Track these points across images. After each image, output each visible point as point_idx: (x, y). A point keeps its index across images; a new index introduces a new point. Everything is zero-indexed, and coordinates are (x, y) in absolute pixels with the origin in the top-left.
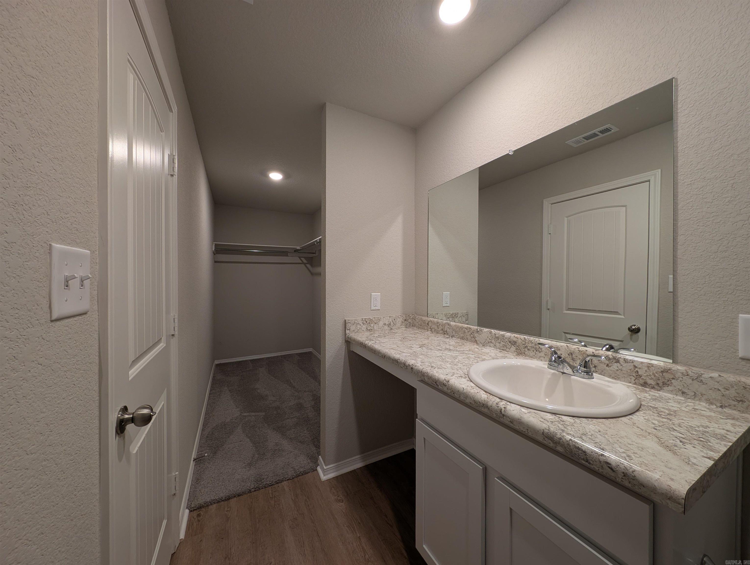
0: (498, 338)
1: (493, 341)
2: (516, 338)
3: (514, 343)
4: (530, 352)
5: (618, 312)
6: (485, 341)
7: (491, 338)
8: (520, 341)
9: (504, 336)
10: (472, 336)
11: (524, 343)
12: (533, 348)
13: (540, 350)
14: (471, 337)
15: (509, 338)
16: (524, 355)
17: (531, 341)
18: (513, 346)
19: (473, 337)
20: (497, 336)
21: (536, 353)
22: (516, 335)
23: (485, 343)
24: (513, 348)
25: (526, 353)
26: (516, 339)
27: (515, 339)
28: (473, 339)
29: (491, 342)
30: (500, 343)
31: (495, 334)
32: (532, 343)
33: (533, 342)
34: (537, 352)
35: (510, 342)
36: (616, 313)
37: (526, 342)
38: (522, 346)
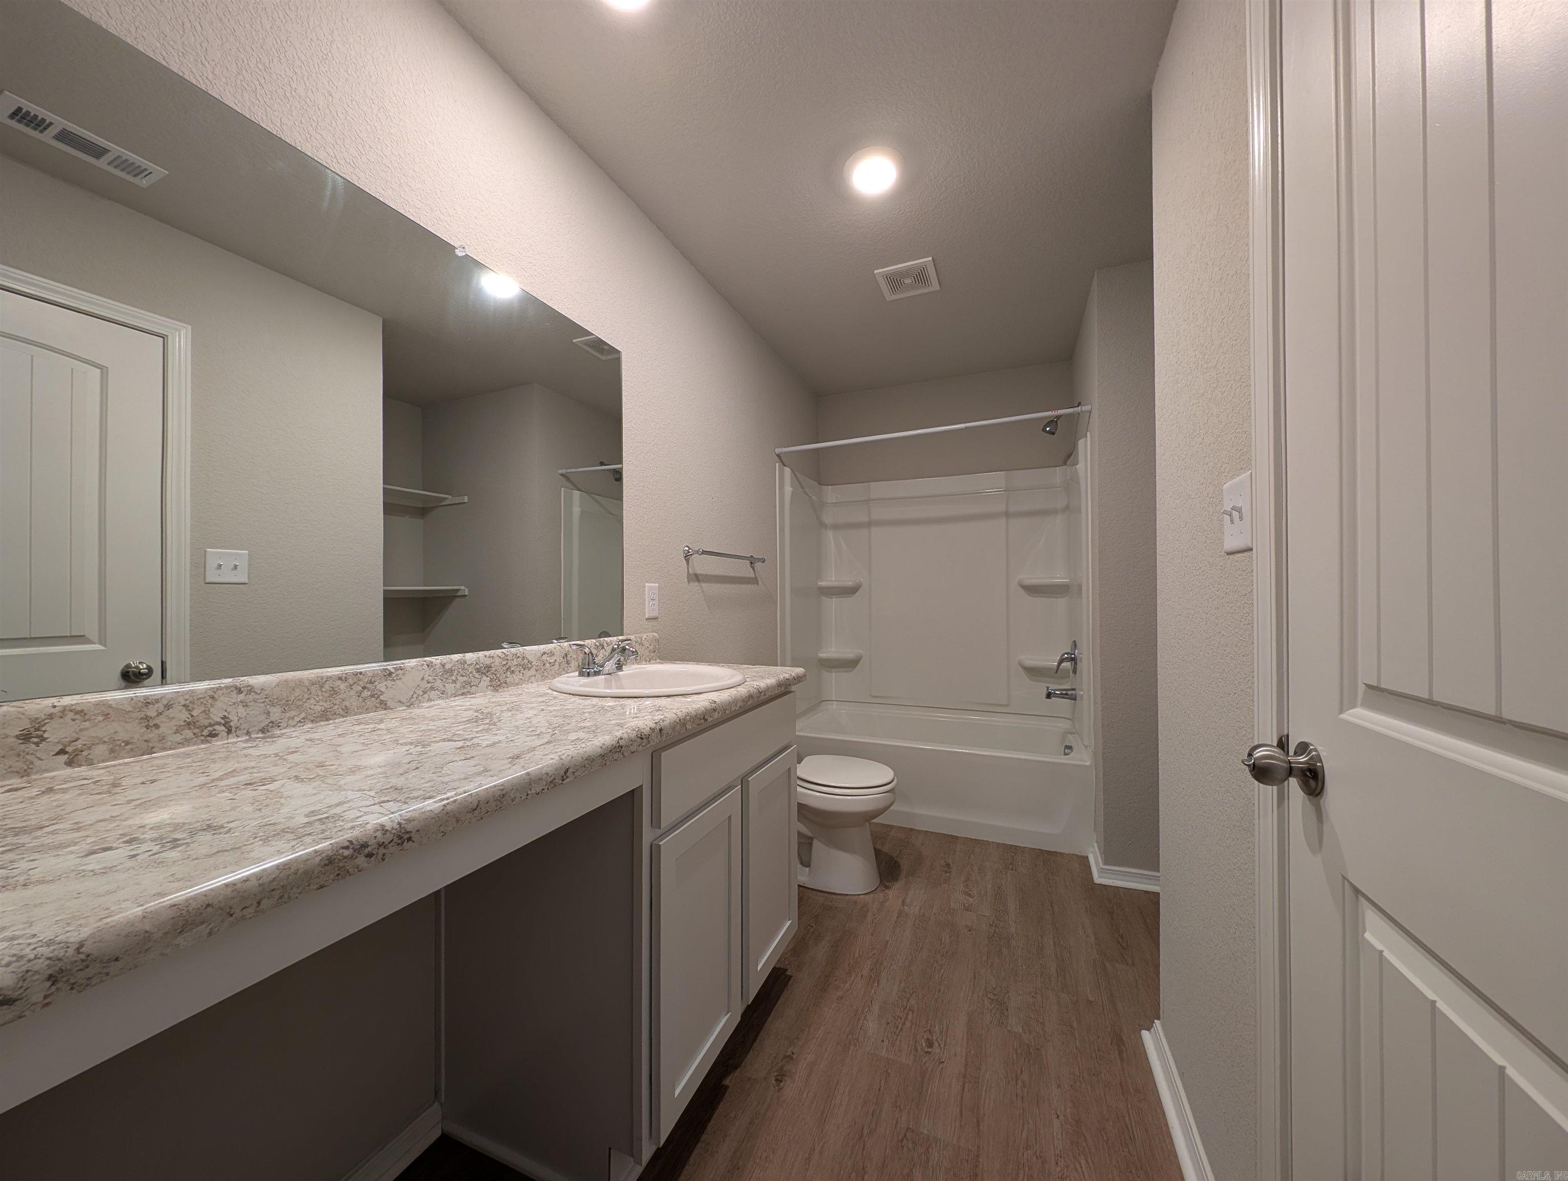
0: (451, 671)
1: (438, 684)
2: (490, 657)
3: (484, 670)
4: (515, 677)
5: (84, 636)
6: (415, 693)
7: (431, 679)
8: (498, 660)
9: (466, 662)
10: (366, 693)
11: (504, 663)
12: (520, 665)
13: (530, 666)
14: (364, 700)
15: (477, 663)
16: (505, 685)
17: (516, 655)
18: (485, 678)
19: (372, 696)
20: (448, 667)
21: (523, 674)
22: (487, 653)
23: (415, 696)
24: (486, 680)
25: (508, 680)
26: (491, 659)
27: (488, 661)
28: (370, 703)
29: (432, 688)
30: (454, 682)
31: (443, 665)
32: (518, 657)
33: (518, 655)
34: (525, 672)
35: (478, 670)
36: (80, 639)
37: (509, 658)
38: (502, 670)
